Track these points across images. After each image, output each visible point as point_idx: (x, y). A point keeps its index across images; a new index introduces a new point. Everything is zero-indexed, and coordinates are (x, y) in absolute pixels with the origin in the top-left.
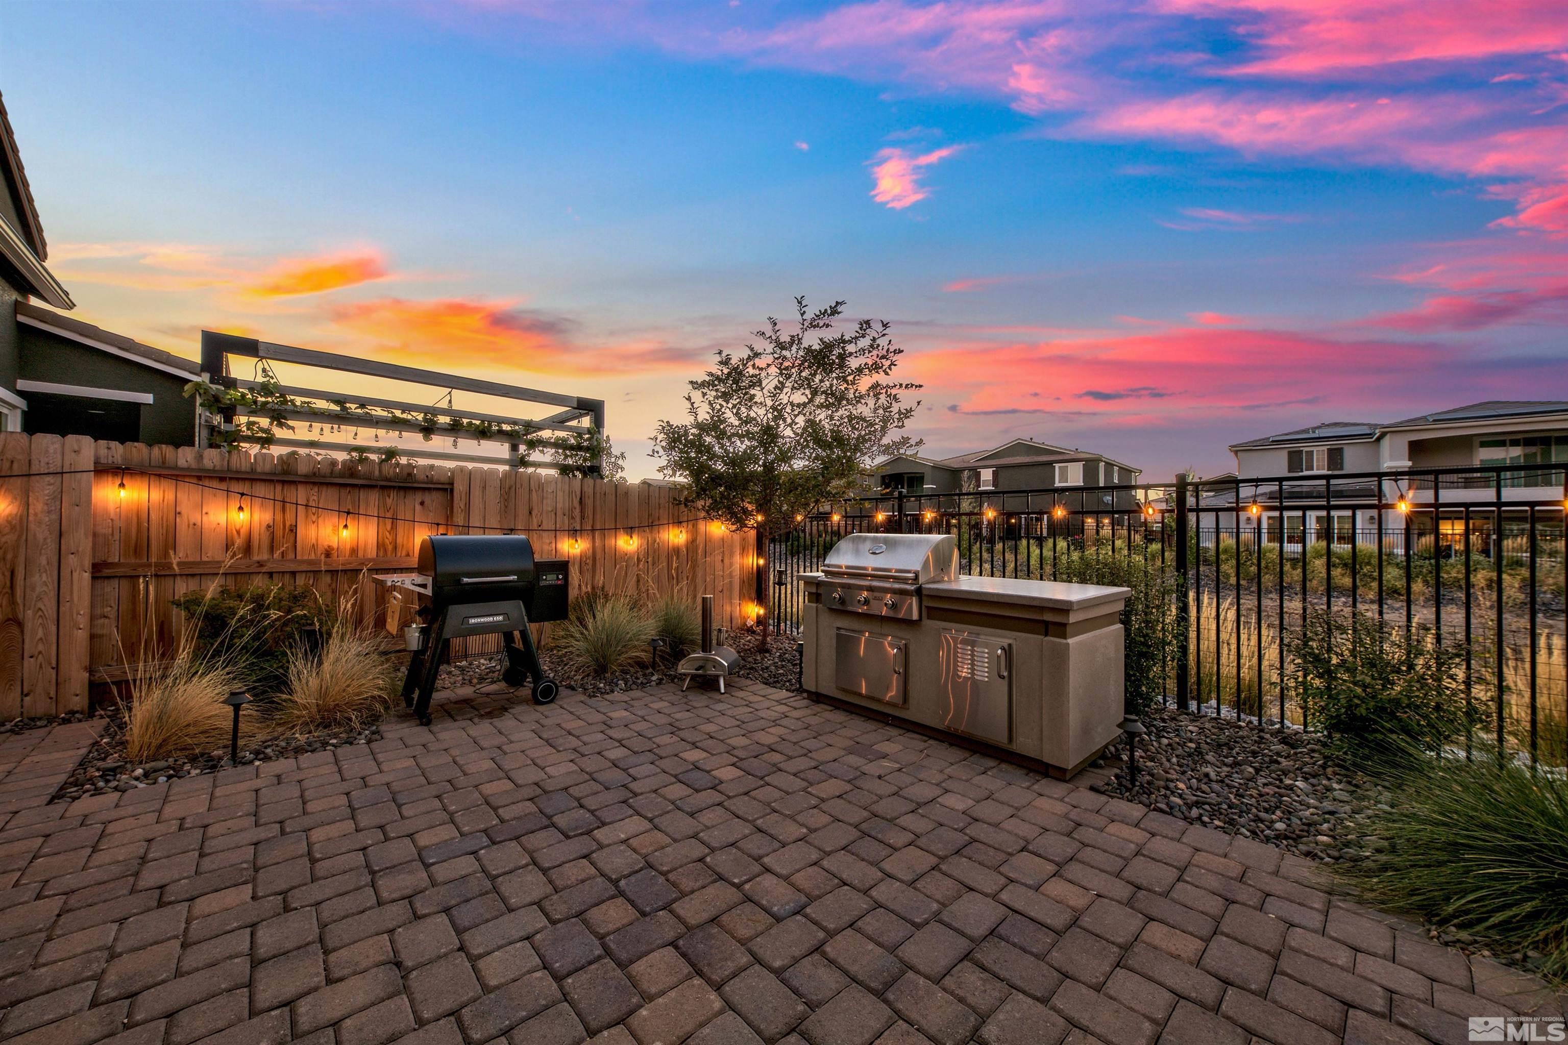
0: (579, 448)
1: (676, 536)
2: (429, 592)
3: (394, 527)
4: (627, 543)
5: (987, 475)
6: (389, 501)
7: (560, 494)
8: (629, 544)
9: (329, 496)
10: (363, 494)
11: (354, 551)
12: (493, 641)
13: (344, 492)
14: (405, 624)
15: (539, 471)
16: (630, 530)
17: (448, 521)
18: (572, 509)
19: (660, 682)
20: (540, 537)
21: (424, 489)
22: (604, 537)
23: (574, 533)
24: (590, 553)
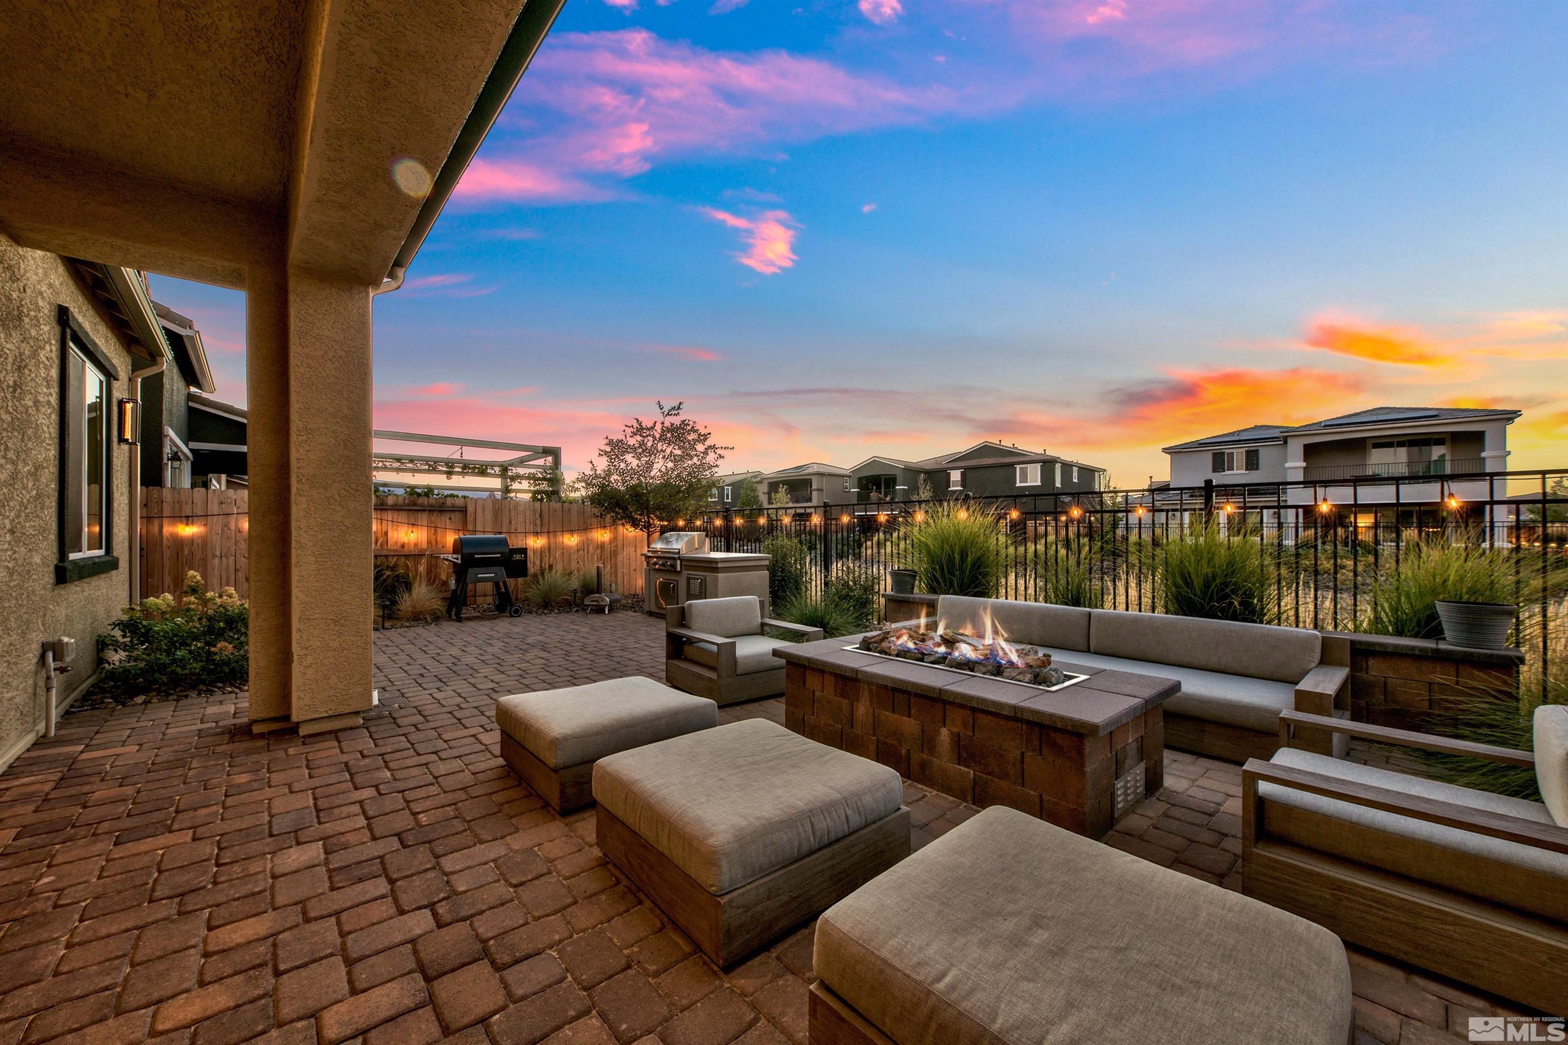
0: (544, 479)
1: (602, 535)
2: (459, 562)
3: (436, 532)
4: (570, 539)
5: (956, 476)
6: (433, 518)
7: (528, 512)
8: (571, 540)
9: (403, 516)
10: (419, 514)
11: (416, 545)
12: (489, 586)
13: (410, 513)
14: (448, 576)
15: (519, 495)
16: (572, 532)
17: (464, 529)
18: (535, 521)
19: (577, 611)
20: (516, 537)
21: (451, 511)
22: (555, 536)
23: (536, 534)
24: (546, 546)
